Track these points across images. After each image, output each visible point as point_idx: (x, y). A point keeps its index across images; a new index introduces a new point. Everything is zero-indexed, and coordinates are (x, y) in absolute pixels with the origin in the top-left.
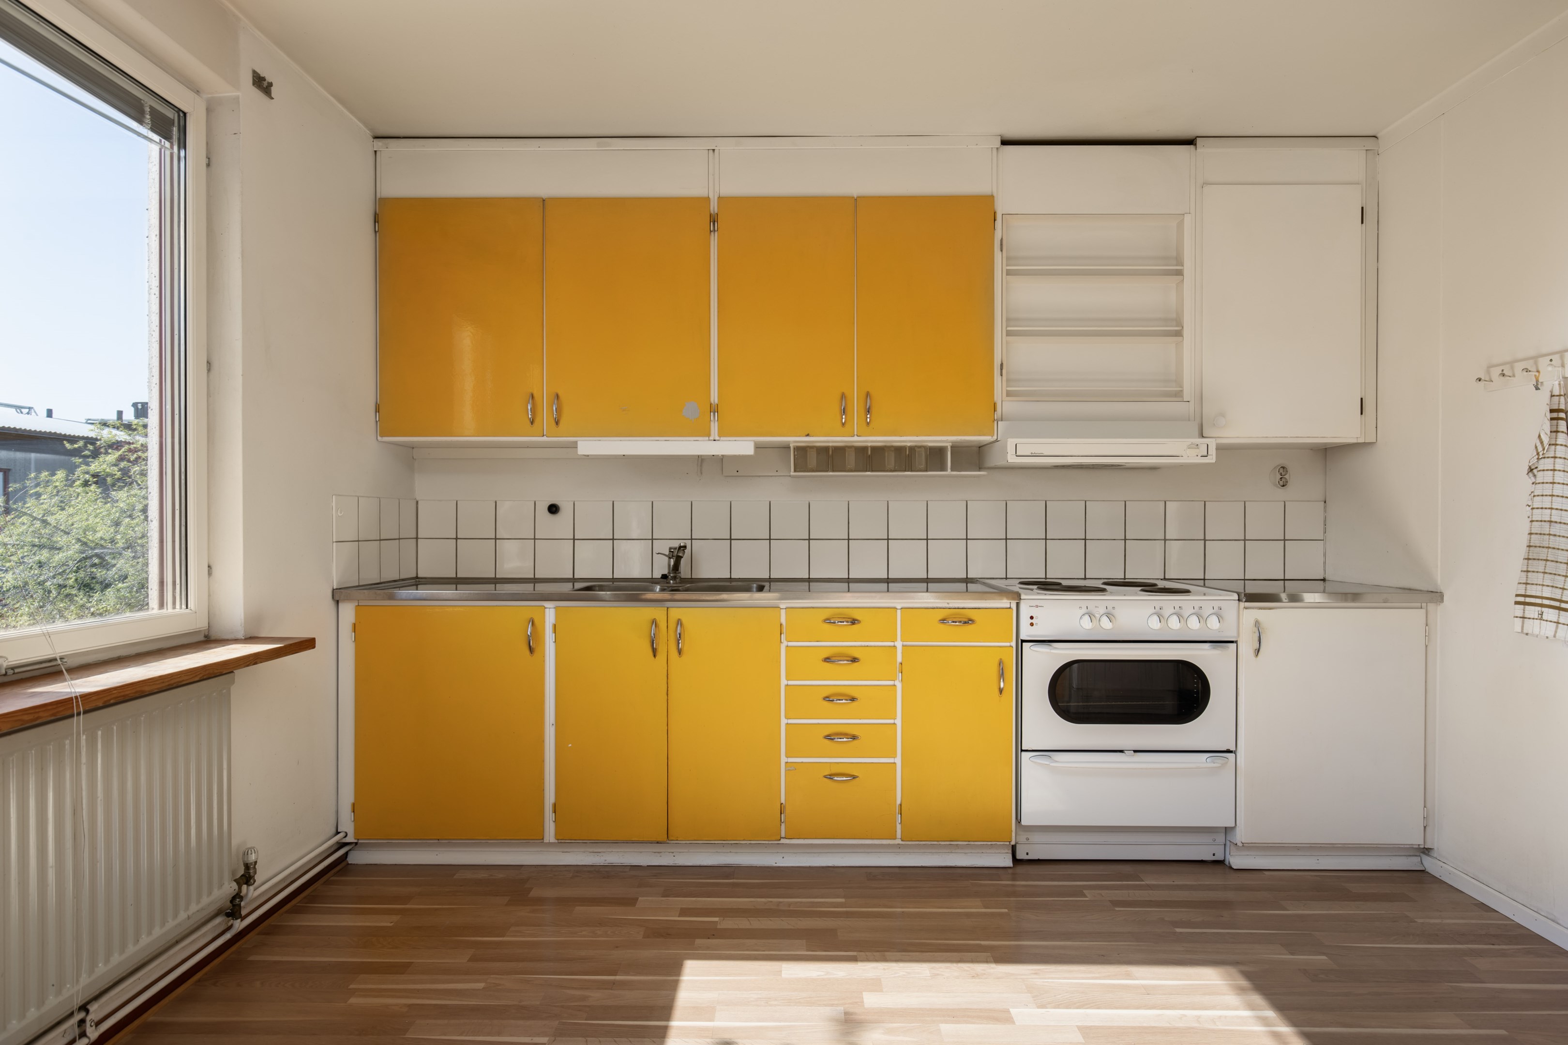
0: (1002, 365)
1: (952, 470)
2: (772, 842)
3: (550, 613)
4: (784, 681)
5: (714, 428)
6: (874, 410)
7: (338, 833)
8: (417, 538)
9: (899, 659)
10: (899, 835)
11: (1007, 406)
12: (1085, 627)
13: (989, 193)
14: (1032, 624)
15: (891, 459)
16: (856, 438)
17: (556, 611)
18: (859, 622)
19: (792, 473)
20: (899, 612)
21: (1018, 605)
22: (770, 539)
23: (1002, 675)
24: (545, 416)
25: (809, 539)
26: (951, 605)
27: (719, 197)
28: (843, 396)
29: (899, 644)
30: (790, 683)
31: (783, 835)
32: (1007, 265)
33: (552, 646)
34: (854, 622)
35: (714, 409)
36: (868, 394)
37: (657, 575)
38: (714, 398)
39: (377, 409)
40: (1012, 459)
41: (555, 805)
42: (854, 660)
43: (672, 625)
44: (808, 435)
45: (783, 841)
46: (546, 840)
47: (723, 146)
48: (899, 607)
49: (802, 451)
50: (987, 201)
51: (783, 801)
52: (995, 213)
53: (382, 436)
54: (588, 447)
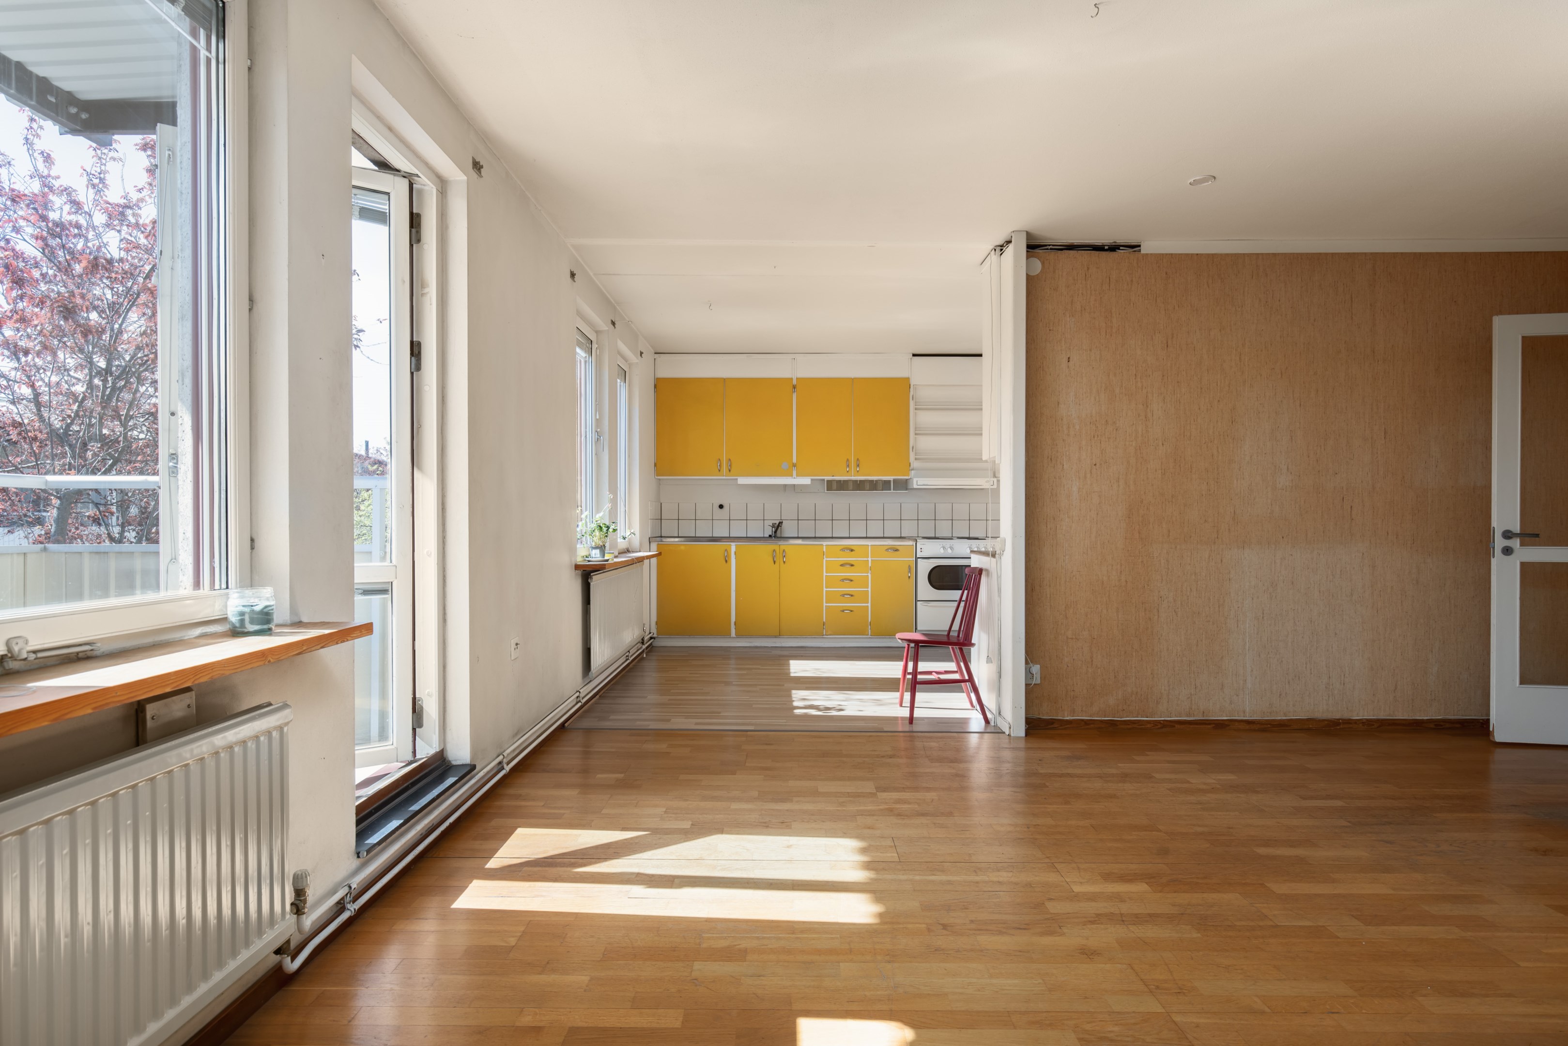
0: (913, 447)
1: (893, 490)
2: (820, 635)
3: (733, 547)
4: (825, 574)
5: (795, 473)
6: (860, 466)
7: (650, 633)
8: (661, 519)
9: (870, 565)
10: (870, 634)
11: (915, 464)
12: (941, 552)
13: (908, 377)
14: (921, 551)
15: (867, 486)
16: (853, 477)
17: (736, 547)
18: (854, 550)
19: (826, 491)
20: (870, 547)
21: (916, 544)
22: (815, 520)
23: (910, 571)
24: (725, 468)
25: (832, 520)
26: (890, 544)
27: (797, 378)
28: (848, 460)
29: (870, 559)
30: (827, 574)
31: (824, 634)
32: (915, 406)
33: (734, 560)
34: (852, 550)
35: (794, 465)
36: (858, 459)
37: (767, 535)
38: (794, 461)
39: (655, 465)
40: (915, 486)
41: (735, 622)
42: (852, 565)
43: (781, 552)
44: (833, 476)
45: (824, 636)
46: (732, 636)
47: (799, 357)
48: (870, 545)
49: (830, 483)
50: (907, 379)
51: (824, 621)
52: (910, 385)
53: (657, 476)
54: (742, 481)
